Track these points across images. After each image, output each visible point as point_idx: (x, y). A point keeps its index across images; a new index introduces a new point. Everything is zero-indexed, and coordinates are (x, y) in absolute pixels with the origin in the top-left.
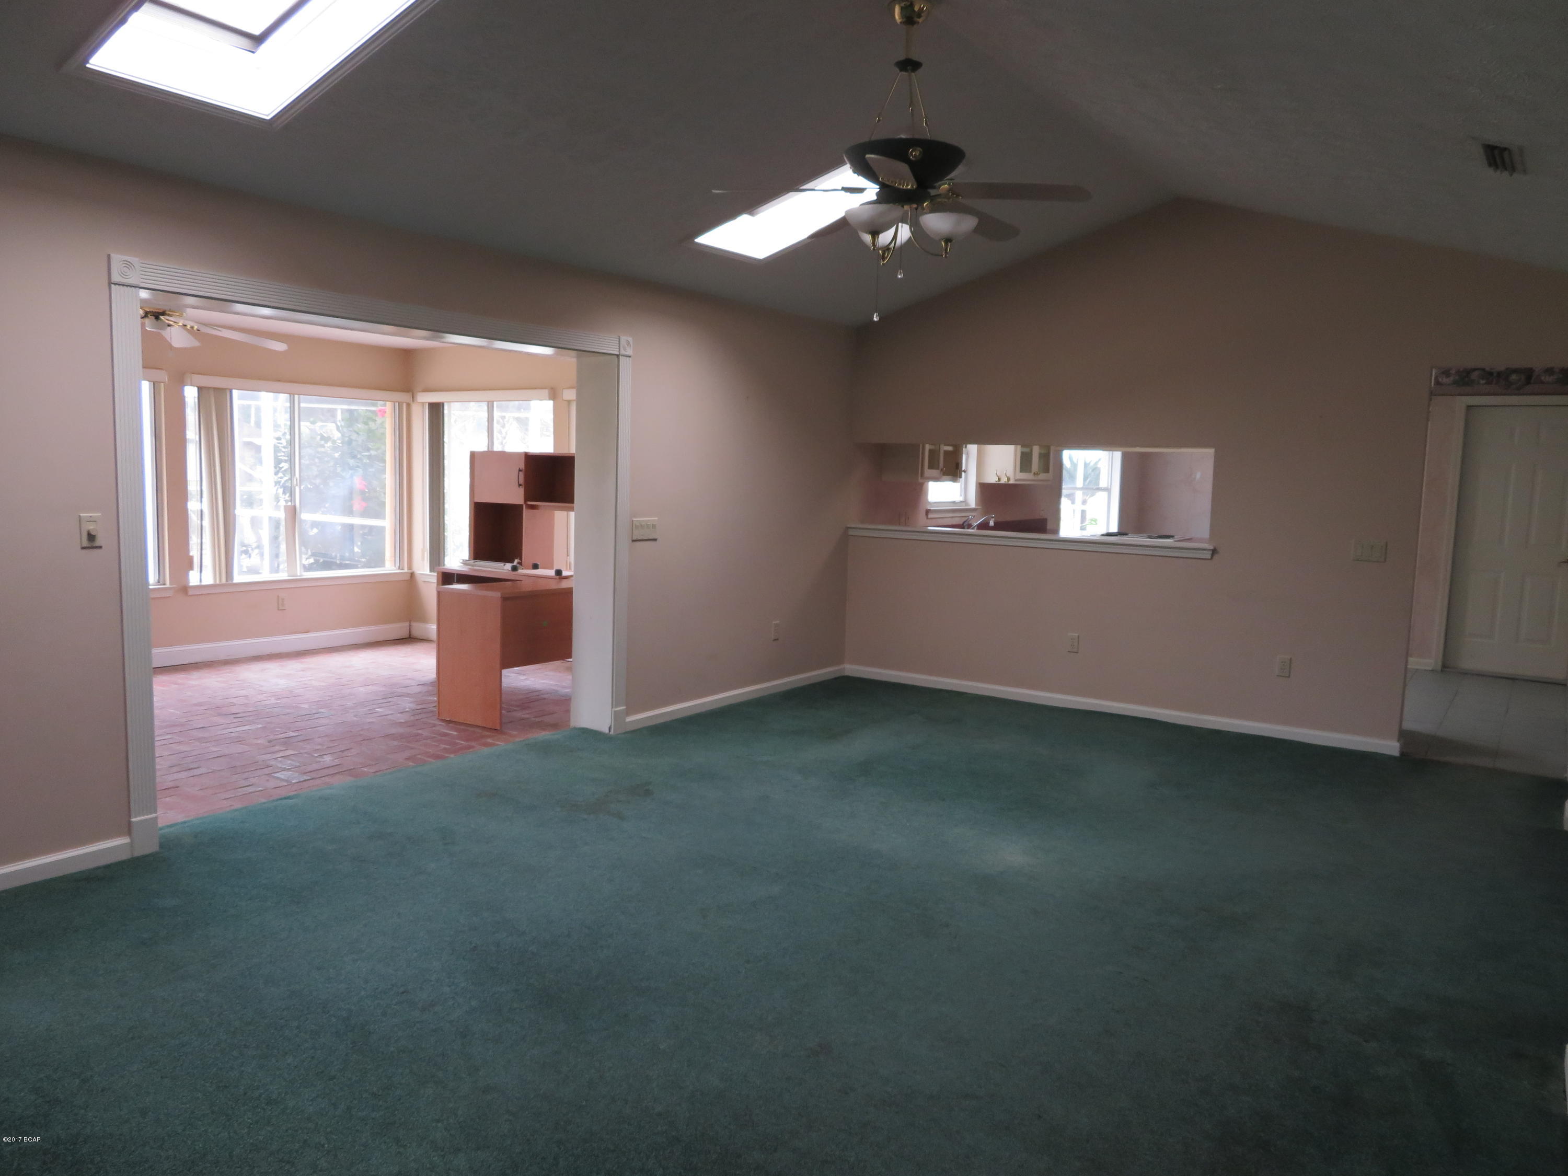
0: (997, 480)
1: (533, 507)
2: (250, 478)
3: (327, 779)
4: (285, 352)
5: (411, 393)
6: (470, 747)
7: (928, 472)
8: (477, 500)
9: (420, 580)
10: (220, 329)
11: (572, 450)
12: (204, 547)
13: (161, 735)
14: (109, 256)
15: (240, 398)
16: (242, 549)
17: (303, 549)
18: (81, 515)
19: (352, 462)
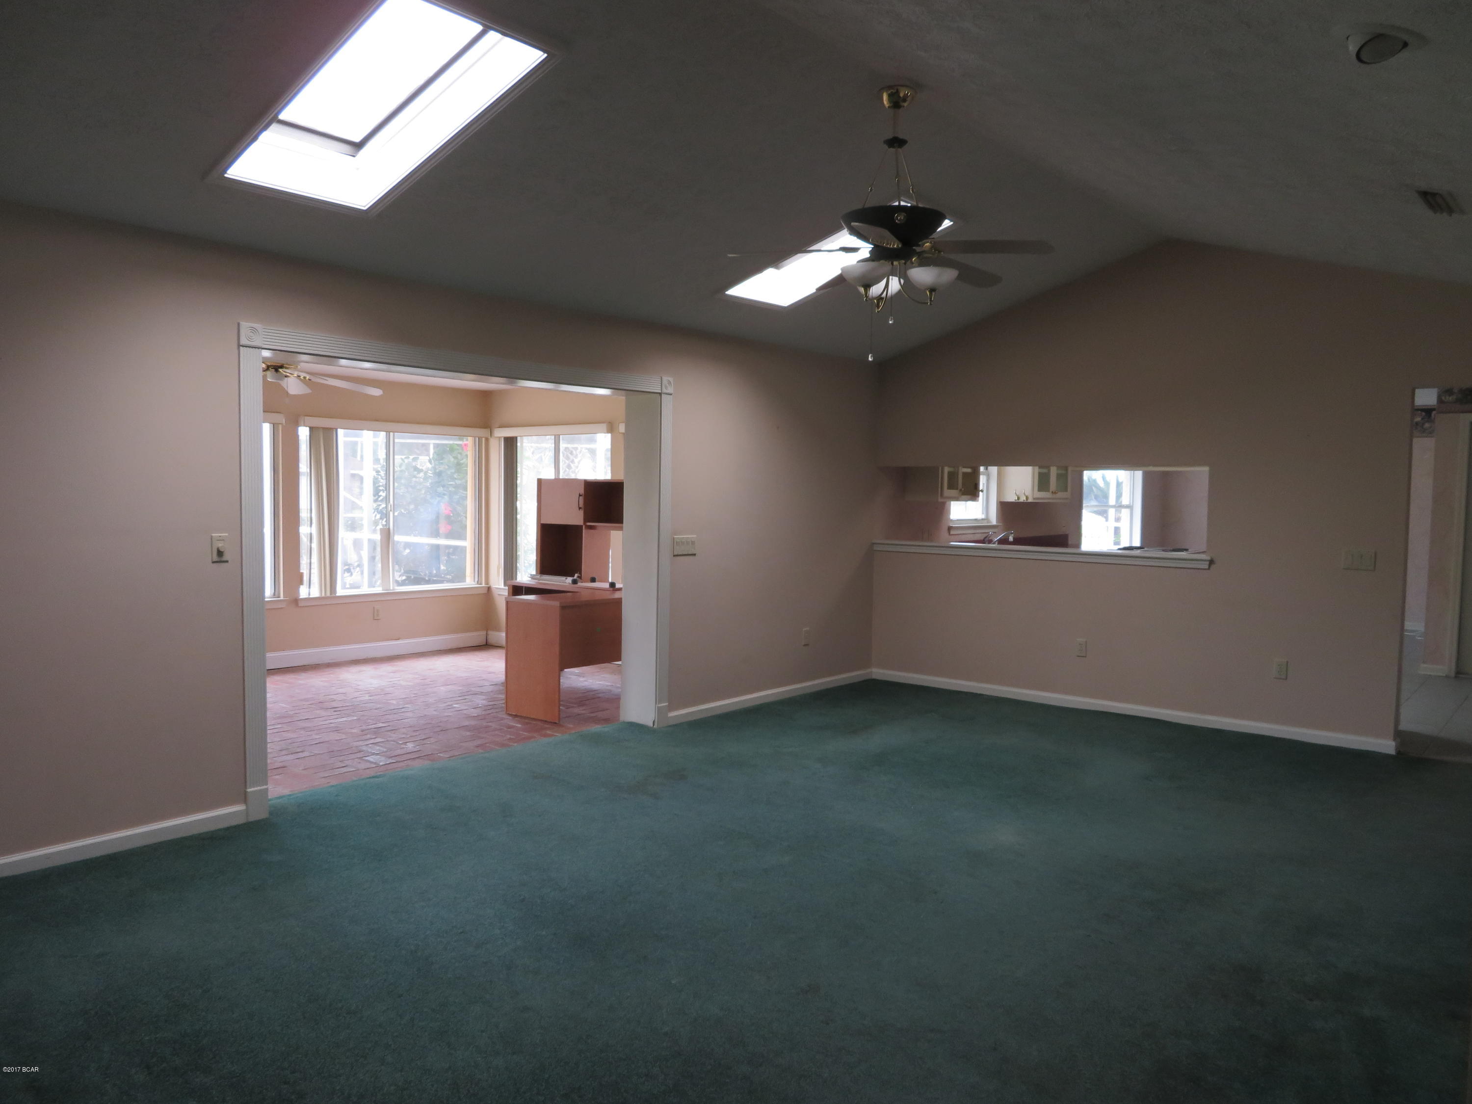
0: (1016, 499)
1: (591, 528)
2: (354, 506)
3: (409, 762)
4: (381, 395)
5: (489, 429)
6: (529, 738)
7: (947, 492)
8: (543, 522)
9: (495, 593)
10: (325, 378)
11: (620, 477)
12: (312, 567)
13: (273, 725)
14: (239, 324)
15: (345, 435)
16: (344, 568)
17: (397, 567)
18: (213, 535)
19: (440, 489)
